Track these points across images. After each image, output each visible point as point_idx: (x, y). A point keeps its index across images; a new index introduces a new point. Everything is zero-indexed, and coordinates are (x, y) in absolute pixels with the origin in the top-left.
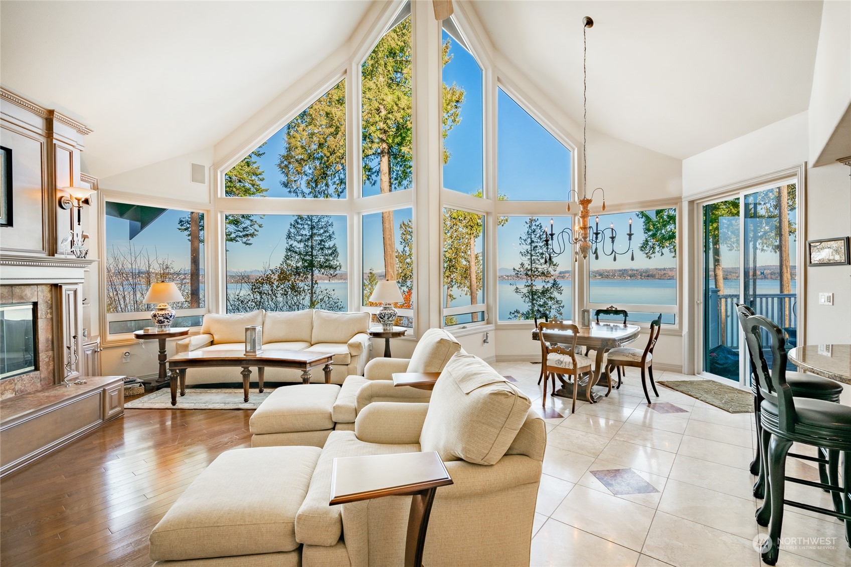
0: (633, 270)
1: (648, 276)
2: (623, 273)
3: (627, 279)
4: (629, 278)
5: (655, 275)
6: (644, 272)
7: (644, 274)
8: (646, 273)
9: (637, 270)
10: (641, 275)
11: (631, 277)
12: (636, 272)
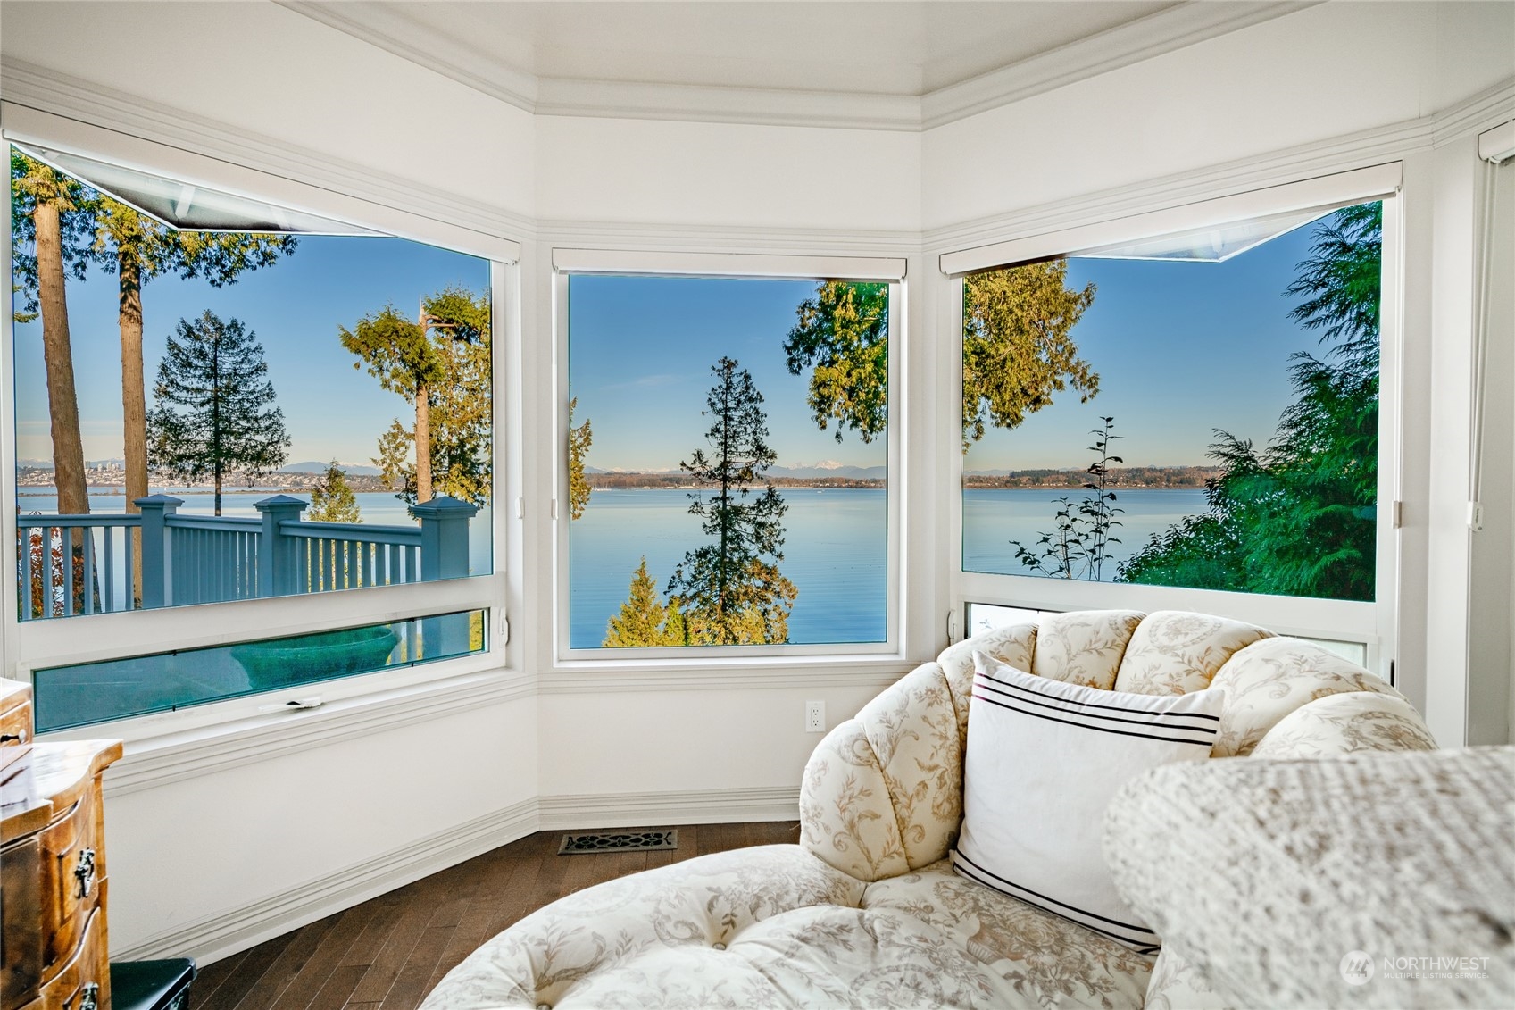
0: (1152, 470)
1: (1181, 482)
2: (1134, 476)
3: (1140, 488)
4: (1144, 485)
5: (1194, 479)
6: (1174, 474)
7: (1173, 478)
8: (1177, 475)
9: (1161, 471)
10: (1168, 480)
11: (1147, 483)
12: (1158, 474)
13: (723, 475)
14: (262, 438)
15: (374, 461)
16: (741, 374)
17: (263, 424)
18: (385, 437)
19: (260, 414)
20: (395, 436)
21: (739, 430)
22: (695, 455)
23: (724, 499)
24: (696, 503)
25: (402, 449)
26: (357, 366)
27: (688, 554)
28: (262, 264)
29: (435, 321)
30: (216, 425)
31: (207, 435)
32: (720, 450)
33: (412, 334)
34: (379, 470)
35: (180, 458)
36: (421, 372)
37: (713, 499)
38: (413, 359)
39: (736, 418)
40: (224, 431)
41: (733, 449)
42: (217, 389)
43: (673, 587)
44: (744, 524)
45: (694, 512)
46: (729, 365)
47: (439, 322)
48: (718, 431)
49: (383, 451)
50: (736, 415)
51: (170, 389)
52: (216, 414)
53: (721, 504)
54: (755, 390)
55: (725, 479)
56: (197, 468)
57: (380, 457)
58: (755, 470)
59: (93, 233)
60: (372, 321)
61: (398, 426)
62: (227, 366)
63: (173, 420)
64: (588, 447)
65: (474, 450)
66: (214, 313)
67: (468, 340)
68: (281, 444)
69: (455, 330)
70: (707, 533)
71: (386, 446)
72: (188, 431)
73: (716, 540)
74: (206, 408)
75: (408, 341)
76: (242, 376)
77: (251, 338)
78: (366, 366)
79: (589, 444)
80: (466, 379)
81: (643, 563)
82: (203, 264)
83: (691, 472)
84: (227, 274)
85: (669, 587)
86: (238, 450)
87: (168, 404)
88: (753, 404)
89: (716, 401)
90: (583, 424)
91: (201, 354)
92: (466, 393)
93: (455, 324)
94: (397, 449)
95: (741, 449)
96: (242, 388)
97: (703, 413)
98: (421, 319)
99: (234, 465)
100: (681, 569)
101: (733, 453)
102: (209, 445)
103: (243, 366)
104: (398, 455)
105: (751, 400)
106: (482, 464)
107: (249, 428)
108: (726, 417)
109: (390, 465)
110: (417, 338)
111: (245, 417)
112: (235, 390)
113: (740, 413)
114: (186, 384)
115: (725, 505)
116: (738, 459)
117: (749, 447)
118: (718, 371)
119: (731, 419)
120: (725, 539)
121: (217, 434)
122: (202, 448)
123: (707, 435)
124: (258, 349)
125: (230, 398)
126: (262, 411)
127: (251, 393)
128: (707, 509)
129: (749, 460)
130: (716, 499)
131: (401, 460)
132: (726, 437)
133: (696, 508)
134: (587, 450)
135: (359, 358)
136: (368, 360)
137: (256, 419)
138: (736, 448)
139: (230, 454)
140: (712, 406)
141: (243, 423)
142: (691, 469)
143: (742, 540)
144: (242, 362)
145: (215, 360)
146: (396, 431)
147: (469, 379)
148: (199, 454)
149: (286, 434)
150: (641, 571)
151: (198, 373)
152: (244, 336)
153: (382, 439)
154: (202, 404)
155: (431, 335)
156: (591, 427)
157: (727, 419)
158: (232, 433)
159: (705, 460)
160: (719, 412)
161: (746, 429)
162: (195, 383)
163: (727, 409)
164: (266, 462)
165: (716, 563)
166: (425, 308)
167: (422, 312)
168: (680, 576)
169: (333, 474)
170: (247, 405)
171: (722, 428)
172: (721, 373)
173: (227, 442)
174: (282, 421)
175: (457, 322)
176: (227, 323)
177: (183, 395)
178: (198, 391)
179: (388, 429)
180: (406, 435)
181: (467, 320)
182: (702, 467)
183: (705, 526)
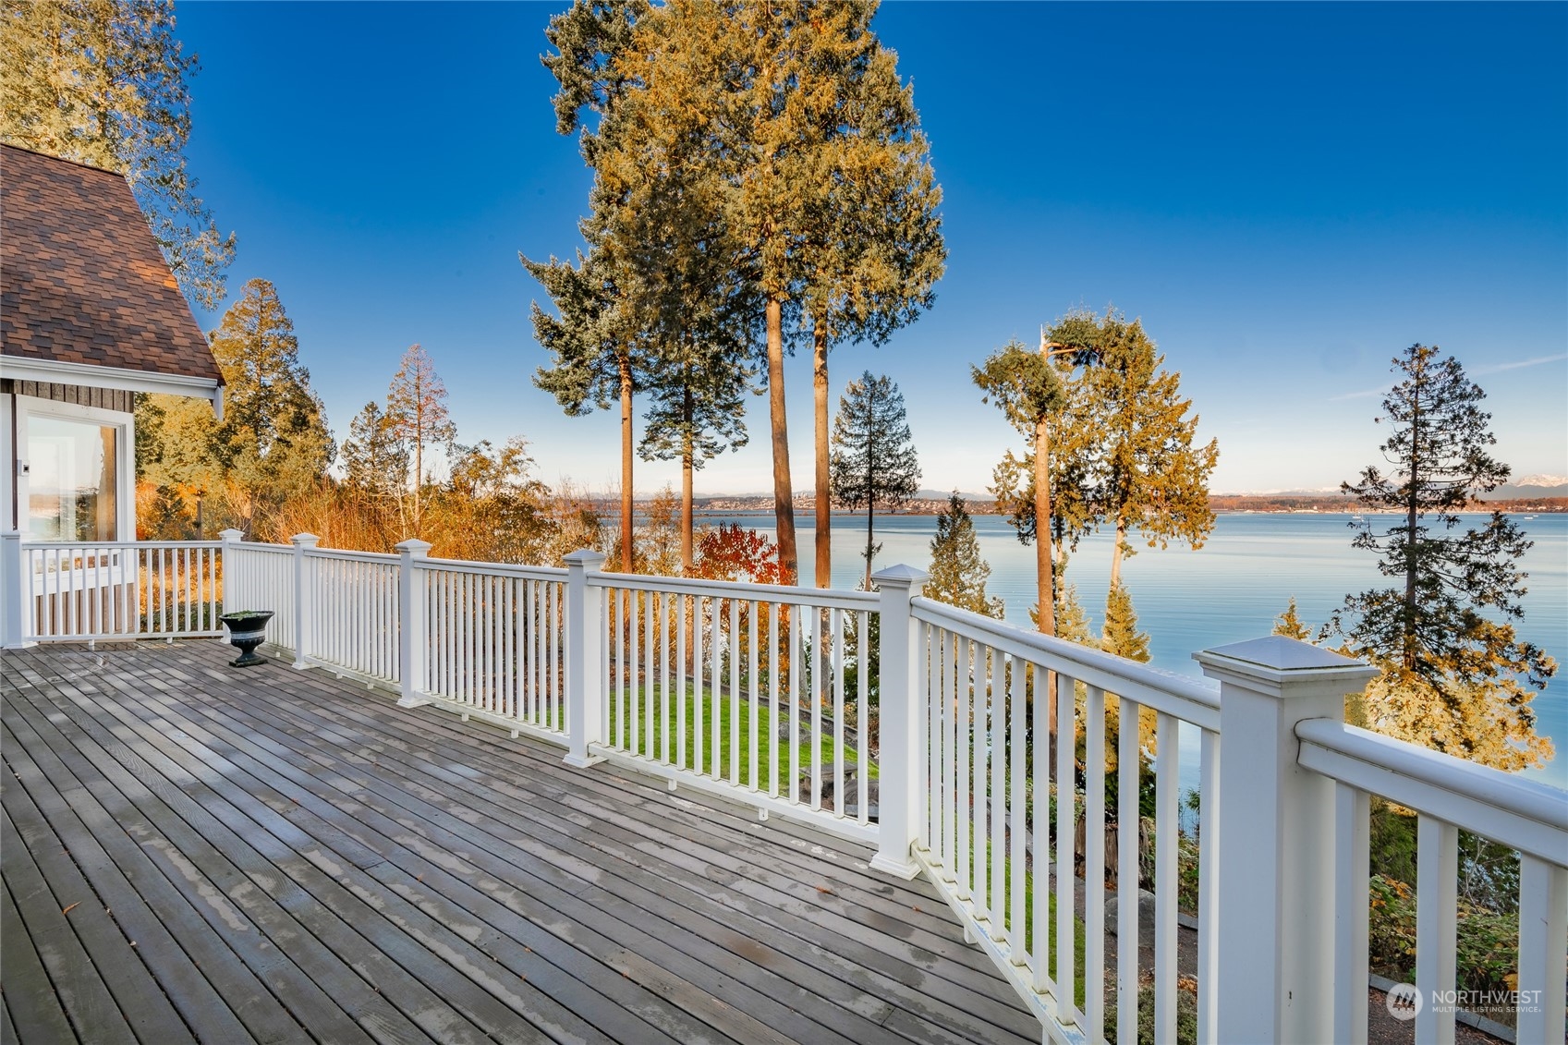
13: (1411, 496)
14: (901, 472)
15: (990, 489)
16: (1444, 363)
17: (903, 459)
18: (999, 467)
19: (900, 452)
20: (1007, 465)
21: (1441, 438)
22: (1365, 474)
23: (1412, 530)
24: (1365, 535)
25: (1014, 477)
26: (985, 401)
27: (1349, 597)
28: (908, 322)
29: (1055, 348)
30: (870, 463)
31: (864, 471)
32: (1405, 466)
33: (1036, 363)
34: (993, 497)
35: (846, 490)
36: (1044, 401)
37: (1393, 529)
38: (1037, 387)
39: (1433, 423)
40: (875, 468)
41: (1428, 464)
42: (871, 434)
43: (1326, 636)
44: (1449, 565)
45: (1360, 546)
46: (1418, 353)
47: (1059, 348)
48: (1401, 441)
49: (997, 480)
50: (1434, 419)
51: (841, 436)
52: (870, 455)
53: (1406, 536)
54: (1468, 383)
55: (1413, 504)
56: (858, 497)
57: (994, 485)
58: (1469, 491)
59: (799, 320)
60: (999, 356)
61: (1010, 456)
62: (878, 414)
63: (843, 460)
64: (1212, 469)
65: (1082, 477)
66: (870, 373)
67: (1087, 363)
68: (915, 476)
69: (1074, 354)
70: (1385, 574)
71: (1000, 475)
72: (852, 468)
73: (1399, 583)
74: (864, 449)
75: (1032, 370)
76: (888, 422)
77: (895, 390)
78: (993, 400)
79: (1214, 465)
80: (1075, 406)
81: (1293, 607)
82: (867, 330)
83: (1357, 495)
84: (883, 336)
85: (1321, 637)
86: (884, 483)
87: (841, 448)
88: (1466, 403)
89: (1399, 402)
90: (1208, 443)
91: (862, 408)
92: (1074, 419)
93: (1076, 349)
94: (1009, 477)
95: (1442, 463)
96: (888, 432)
97: (1376, 420)
98: (1042, 348)
99: (882, 495)
100: (1339, 615)
101: (1428, 469)
102: (865, 478)
103: (889, 413)
104: (1010, 483)
105: (1463, 397)
106: (1090, 490)
107: (893, 465)
108: (1415, 423)
109: (1003, 493)
110: (1041, 366)
111: (890, 455)
112: (883, 434)
113: (1437, 416)
114: (851, 431)
115: (1412, 538)
116: (1434, 477)
117: (1458, 461)
118: (1403, 363)
119: (1425, 424)
120: (1413, 583)
121: (871, 470)
122: (861, 481)
123: (1383, 448)
124: (900, 398)
125: (880, 440)
126: (901, 449)
127: (894, 435)
128: (1384, 542)
129: (1456, 478)
130: (1400, 530)
131: (1012, 488)
132: (1415, 448)
133: (1364, 541)
134: (1210, 472)
135: (986, 393)
136: (994, 394)
137: (898, 456)
138: (1436, 463)
139: (879, 486)
140: (1392, 410)
141: (889, 460)
142: (1359, 491)
143: (1441, 585)
144: (889, 410)
145: (870, 411)
146: (1008, 460)
147: (1078, 406)
148: (859, 486)
149: (919, 468)
150: (1290, 616)
151: (859, 422)
152: (890, 389)
153: (996, 468)
154: (861, 447)
155: (1051, 363)
156: (1219, 446)
157: (1419, 425)
158: (881, 468)
159: (1380, 480)
160: (1404, 417)
161: (1453, 436)
162: (857, 430)
163: (1418, 412)
164: (903, 492)
165: (1399, 612)
166: (1046, 338)
167: (1043, 341)
168: (1337, 624)
169: (955, 501)
170: (891, 444)
171: (1410, 437)
172: (1408, 366)
173: (878, 476)
174: (915, 457)
175: (1079, 345)
176: (878, 379)
177: (849, 440)
178: (858, 436)
179: (1001, 459)
180: (1017, 464)
181: (1090, 342)
182: (1376, 488)
183: (1382, 564)
